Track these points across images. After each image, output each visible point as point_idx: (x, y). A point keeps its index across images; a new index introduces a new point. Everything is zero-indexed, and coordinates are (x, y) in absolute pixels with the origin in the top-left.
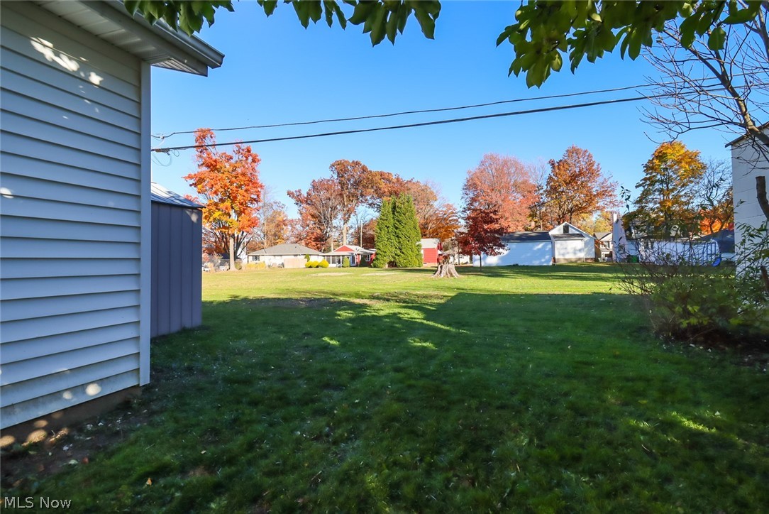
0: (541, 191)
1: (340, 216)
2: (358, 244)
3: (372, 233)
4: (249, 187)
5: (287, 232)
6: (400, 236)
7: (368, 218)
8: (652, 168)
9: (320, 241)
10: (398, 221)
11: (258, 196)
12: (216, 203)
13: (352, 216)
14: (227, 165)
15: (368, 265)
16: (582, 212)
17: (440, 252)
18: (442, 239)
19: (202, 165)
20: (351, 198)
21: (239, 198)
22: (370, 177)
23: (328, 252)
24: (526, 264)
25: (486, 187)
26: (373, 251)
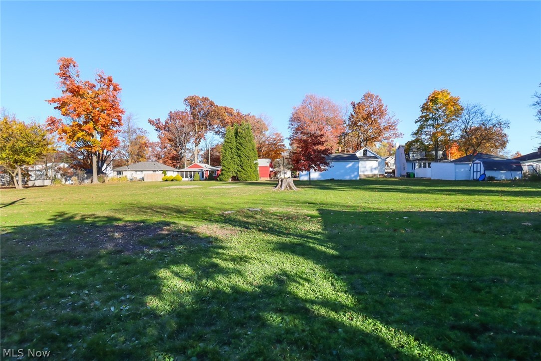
0: (345, 125)
1: (192, 140)
2: (207, 163)
3: (218, 154)
4: (110, 112)
5: (148, 152)
6: (242, 155)
7: (215, 143)
8: (427, 109)
9: (176, 160)
10: (240, 144)
11: (119, 120)
12: (80, 124)
13: (201, 140)
14: (90, 92)
15: (215, 179)
16: (375, 141)
17: (271, 169)
18: (273, 159)
19: (67, 90)
20: (201, 127)
21: (102, 121)
22: (217, 111)
23: (183, 168)
24: (340, 179)
25: (307, 119)
26: (219, 168)
